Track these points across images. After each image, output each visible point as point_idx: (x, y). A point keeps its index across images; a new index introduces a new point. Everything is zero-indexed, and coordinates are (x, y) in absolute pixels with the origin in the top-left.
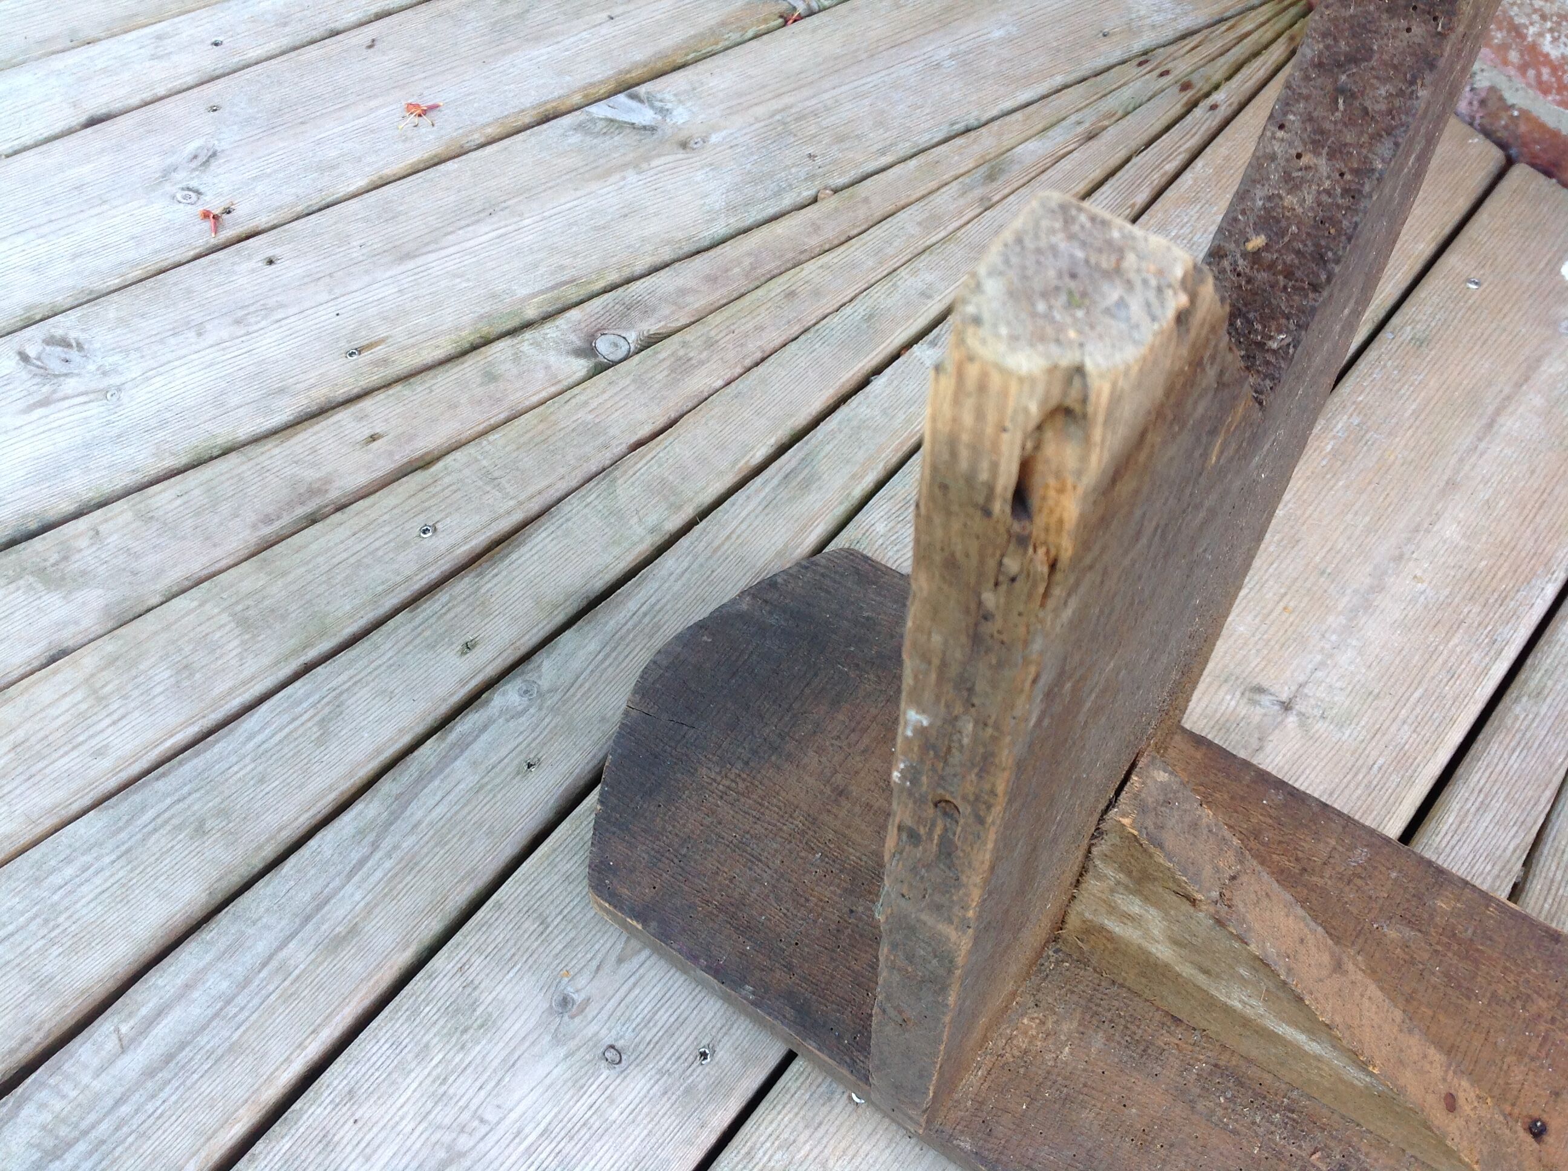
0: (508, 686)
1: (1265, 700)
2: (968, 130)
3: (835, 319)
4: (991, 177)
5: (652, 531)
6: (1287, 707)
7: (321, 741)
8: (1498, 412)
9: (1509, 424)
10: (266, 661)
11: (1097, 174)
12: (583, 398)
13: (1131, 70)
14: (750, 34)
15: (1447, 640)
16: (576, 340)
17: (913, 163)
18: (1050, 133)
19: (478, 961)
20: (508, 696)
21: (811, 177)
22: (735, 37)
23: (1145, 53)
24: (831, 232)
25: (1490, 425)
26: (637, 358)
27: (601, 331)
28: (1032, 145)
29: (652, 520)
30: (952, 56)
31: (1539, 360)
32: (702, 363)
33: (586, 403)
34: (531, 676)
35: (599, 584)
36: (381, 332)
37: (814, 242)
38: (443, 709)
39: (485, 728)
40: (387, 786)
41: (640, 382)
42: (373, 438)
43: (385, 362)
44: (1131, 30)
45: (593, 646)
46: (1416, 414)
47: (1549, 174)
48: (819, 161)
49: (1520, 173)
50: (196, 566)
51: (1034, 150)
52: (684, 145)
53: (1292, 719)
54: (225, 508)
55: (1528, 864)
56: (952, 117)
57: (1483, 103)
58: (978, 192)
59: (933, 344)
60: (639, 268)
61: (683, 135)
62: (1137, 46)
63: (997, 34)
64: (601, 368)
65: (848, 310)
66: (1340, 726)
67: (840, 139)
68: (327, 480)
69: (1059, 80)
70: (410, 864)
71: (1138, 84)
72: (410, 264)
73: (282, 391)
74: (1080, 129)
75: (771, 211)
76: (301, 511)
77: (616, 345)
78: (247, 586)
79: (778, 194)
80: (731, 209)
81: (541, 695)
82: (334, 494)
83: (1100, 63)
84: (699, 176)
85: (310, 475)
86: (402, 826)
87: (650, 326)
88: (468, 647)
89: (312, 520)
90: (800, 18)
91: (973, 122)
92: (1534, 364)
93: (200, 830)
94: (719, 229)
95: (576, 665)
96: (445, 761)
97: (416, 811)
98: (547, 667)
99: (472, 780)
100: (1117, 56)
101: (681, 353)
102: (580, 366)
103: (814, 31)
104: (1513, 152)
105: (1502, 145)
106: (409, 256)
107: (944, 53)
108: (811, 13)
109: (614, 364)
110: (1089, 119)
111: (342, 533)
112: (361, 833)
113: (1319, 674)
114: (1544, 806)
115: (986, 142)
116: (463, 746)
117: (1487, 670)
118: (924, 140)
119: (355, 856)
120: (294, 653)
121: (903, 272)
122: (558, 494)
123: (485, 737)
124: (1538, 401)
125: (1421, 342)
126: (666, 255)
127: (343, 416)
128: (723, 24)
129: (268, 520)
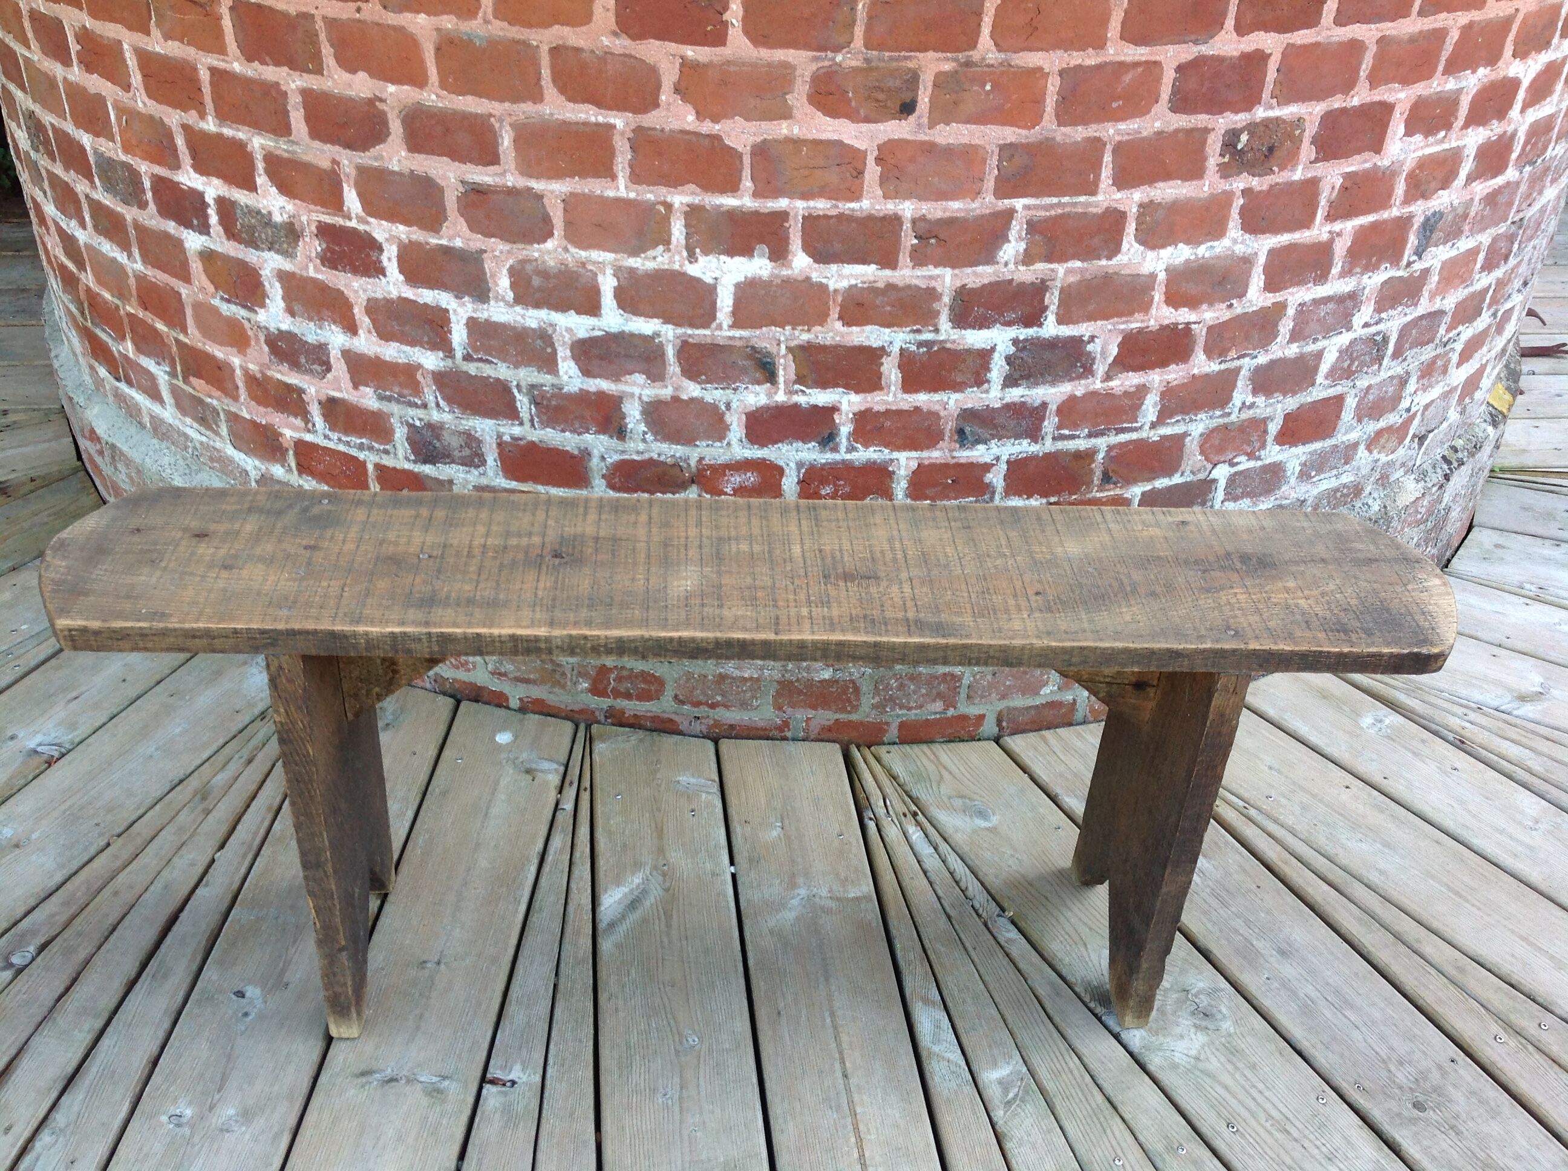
0: (41, 1135)
1: (429, 965)
2: (181, 781)
3: (147, 895)
4: (204, 798)
5: (89, 1032)
6: (438, 963)
8: (488, 808)
9: (495, 811)
11: (260, 777)
12: (17, 989)
13: (258, 724)
14: (31, 778)
15: (497, 905)
16: (1, 963)
17: (157, 807)
18: (227, 767)
20: (45, 1138)
21: (101, 834)
22: (22, 782)
23: (263, 713)
24: (125, 855)
25: (486, 814)
26: (39, 959)
27: (11, 953)
28: (219, 777)
29: (85, 1028)
30: (157, 749)
31: (498, 781)
32: (79, 946)
33: (20, 991)
34: (53, 1125)
35: (70, 1070)
37: (118, 863)
39: (37, 1159)
41: (46, 969)
44: (250, 705)
46: (453, 823)
47: (477, 701)
48: (102, 825)
49: (464, 705)
51: (221, 779)
52: (17, 846)
53: (442, 966)
55: (557, 974)
56: (170, 778)
57: (435, 681)
58: (200, 808)
59: (206, 885)
61: (15, 840)
62: (257, 711)
63: (178, 730)
64: (20, 971)
65: (152, 888)
66: (463, 960)
67: (110, 810)
69: (221, 741)
71: (265, 729)
74: (243, 760)
75: (86, 859)
77: (24, 957)
79: (86, 849)
80: (61, 866)
81: (61, 1130)
83: (240, 726)
84: (34, 858)
87: (40, 939)
88: (8, 1130)
90: (58, 759)
91: (182, 776)
92: (497, 783)
94: (58, 878)
95: (76, 1108)
98: (60, 1118)
100: (247, 720)
101: (65, 945)
102: (7, 975)
103: (70, 763)
104: (459, 697)
105: (451, 696)
107: (151, 749)
108: (63, 755)
109: (27, 966)
110: (245, 753)
113: (448, 944)
114: (556, 950)
115: (194, 783)
117: (516, 911)
118: (158, 794)
121: (175, 859)
122: (24, 1040)
123: (39, 1163)
124: (503, 797)
125: (444, 793)
126: (32, 902)
128: (11, 778)
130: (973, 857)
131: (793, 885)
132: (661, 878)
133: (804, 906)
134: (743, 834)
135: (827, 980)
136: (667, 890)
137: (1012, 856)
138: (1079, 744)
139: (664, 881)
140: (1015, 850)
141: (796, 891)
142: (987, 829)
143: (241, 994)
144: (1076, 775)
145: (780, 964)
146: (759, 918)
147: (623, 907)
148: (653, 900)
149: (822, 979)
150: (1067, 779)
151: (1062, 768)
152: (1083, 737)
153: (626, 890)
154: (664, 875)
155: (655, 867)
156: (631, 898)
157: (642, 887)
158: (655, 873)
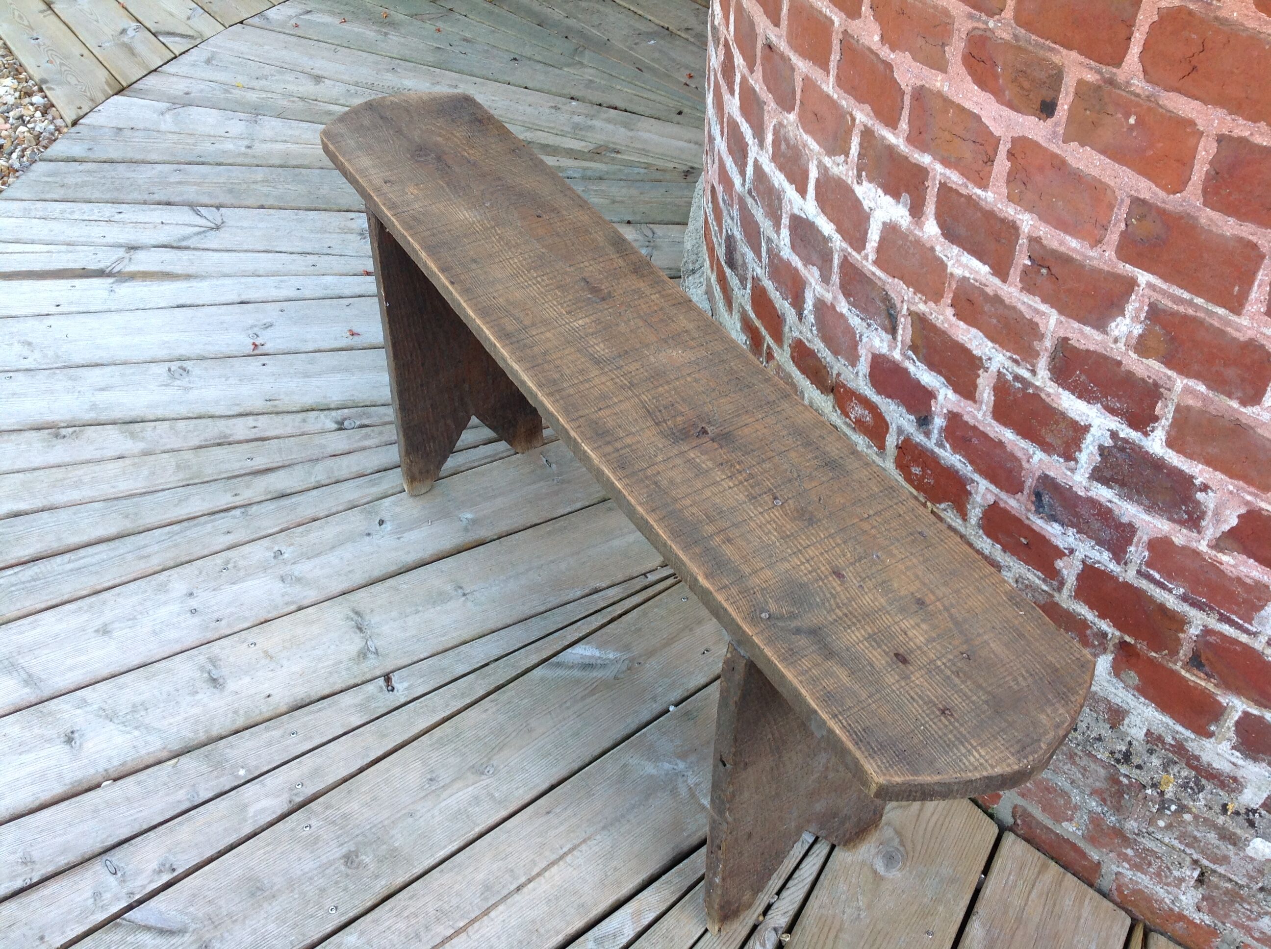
6: (464, 595)
7: (176, 505)
10: (176, 478)
12: (327, 436)
16: (339, 419)
19: (176, 576)
26: (354, 430)
27: (350, 418)
29: (319, 478)
32: (373, 438)
33: (327, 438)
36: (281, 397)
38: (216, 509)
40: (185, 524)
41: (349, 438)
42: (255, 427)
43: (275, 406)
45: (272, 507)
46: (585, 530)
50: (176, 446)
53: (463, 599)
54: (196, 433)
60: (379, 403)
64: (340, 429)
68: (231, 435)
70: (176, 546)
72: (307, 379)
73: (238, 405)
76: (218, 441)
77: (351, 424)
78: (186, 457)
81: (246, 515)
82: (231, 439)
85: (228, 432)
86: (182, 535)
87: (366, 422)
88: (235, 496)
89: (219, 444)
93: (127, 517)
95: (263, 510)
96: (206, 523)
97: (188, 533)
98: (255, 509)
99: (210, 530)
101: (368, 433)
102: (335, 426)
106: (308, 377)
109: (345, 429)
111: (226, 451)
112: (169, 533)
113: (483, 590)
116: (213, 521)
119: (163, 538)
120: (187, 479)
122: (295, 462)
123: (222, 521)
127: (251, 418)
129: (206, 440)
130: (829, 877)
131: (683, 756)
132: (625, 668)
133: (666, 775)
134: (709, 695)
135: (604, 828)
136: (616, 678)
137: (859, 909)
138: (1068, 902)
139: (624, 672)
140: (869, 907)
141: (679, 761)
142: (875, 872)
143: (381, 522)
144: (1019, 919)
145: (598, 788)
146: (632, 750)
147: (581, 661)
148: (600, 676)
149: (602, 824)
150: (1005, 913)
151: (1017, 902)
152: (1081, 903)
153: (598, 654)
154: (629, 669)
155: (632, 660)
156: (593, 661)
157: (607, 662)
158: (627, 662)
